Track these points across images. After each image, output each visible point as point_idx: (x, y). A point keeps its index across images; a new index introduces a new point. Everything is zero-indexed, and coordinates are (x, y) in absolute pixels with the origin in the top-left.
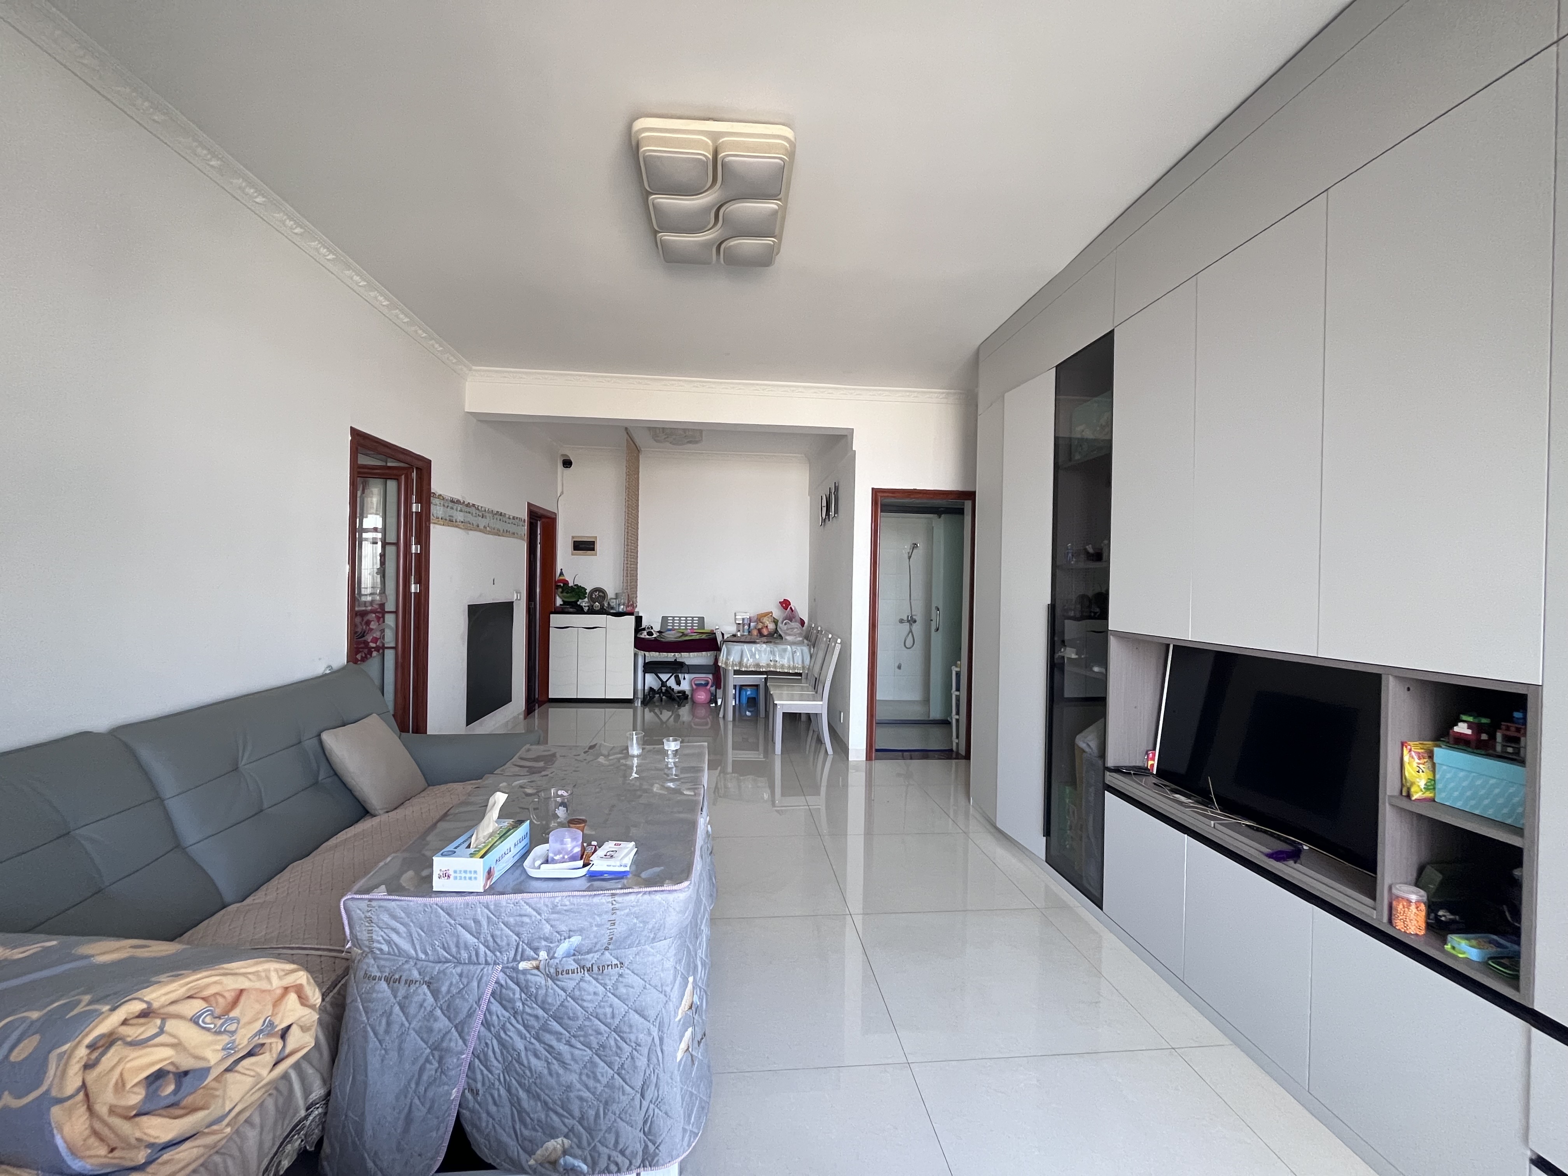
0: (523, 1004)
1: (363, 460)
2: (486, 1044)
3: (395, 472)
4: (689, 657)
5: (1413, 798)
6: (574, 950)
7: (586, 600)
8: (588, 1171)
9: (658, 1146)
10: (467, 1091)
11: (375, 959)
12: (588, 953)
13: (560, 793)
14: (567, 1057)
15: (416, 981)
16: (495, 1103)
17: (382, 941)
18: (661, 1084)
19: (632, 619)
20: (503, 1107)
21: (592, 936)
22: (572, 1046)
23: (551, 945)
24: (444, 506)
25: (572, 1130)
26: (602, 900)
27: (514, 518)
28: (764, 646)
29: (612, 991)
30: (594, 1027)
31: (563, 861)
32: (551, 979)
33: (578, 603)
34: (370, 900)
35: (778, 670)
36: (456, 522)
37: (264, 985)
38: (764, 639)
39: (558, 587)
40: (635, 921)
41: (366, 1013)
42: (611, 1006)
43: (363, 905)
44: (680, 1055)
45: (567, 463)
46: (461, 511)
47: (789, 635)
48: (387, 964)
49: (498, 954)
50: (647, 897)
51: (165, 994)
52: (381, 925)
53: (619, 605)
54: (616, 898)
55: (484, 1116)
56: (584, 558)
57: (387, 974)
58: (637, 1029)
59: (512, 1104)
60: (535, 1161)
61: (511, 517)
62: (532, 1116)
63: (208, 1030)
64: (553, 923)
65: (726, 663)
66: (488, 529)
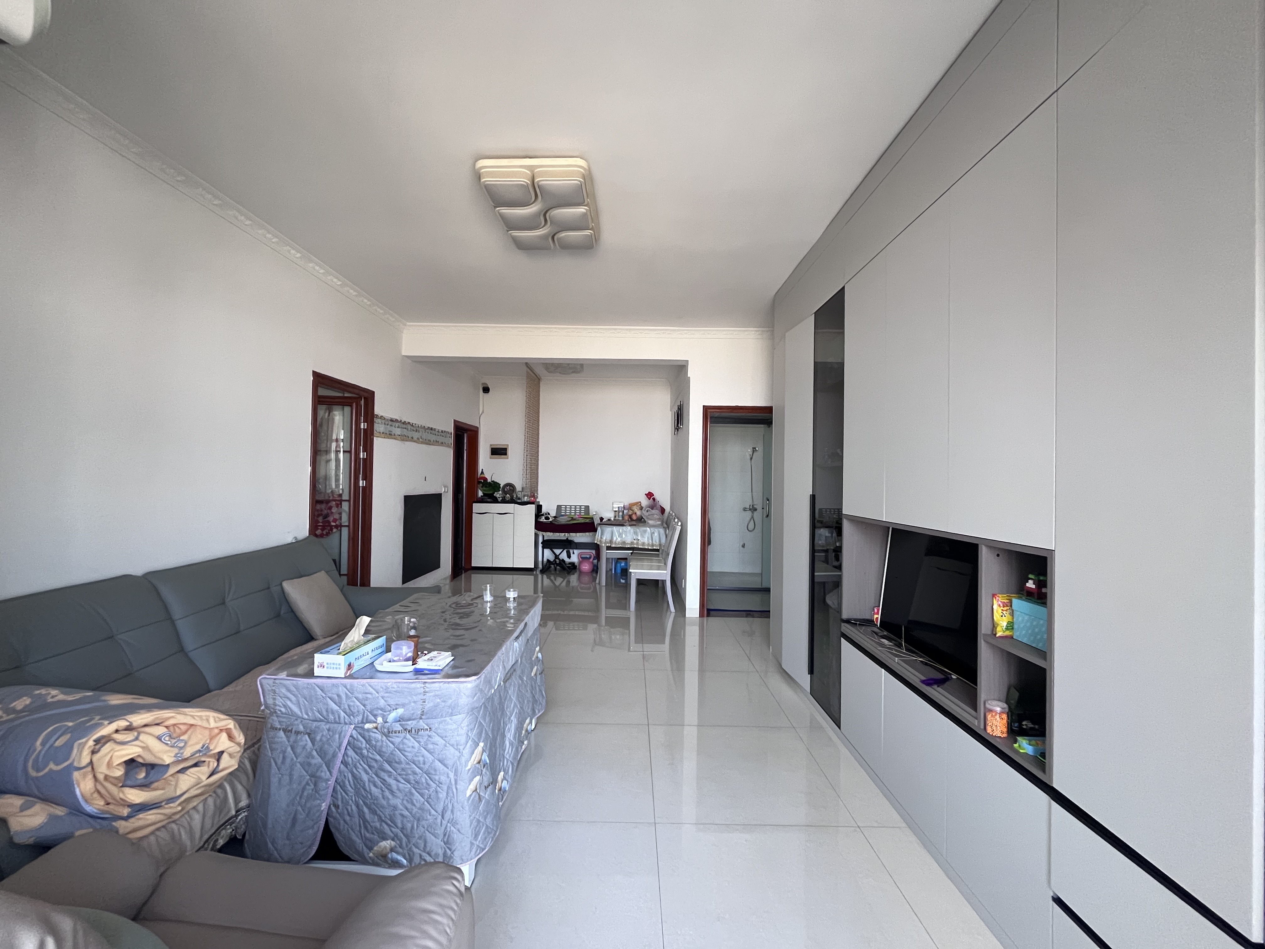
0: (368, 751)
1: (322, 392)
2: (345, 776)
3: (349, 401)
4: (576, 536)
5: (997, 636)
6: (399, 718)
7: (500, 492)
8: (407, 865)
9: (453, 852)
10: (332, 806)
11: (277, 716)
12: (409, 720)
13: (412, 620)
14: (394, 788)
15: (301, 732)
16: (349, 815)
17: (282, 706)
18: (455, 811)
19: (532, 508)
20: (354, 817)
21: (411, 708)
22: (398, 781)
23: (385, 713)
24: (385, 424)
25: (396, 835)
26: (418, 685)
27: (442, 432)
28: (629, 528)
29: (424, 746)
30: (412, 769)
31: (399, 661)
32: (385, 736)
33: (494, 495)
34: (275, 679)
35: (640, 547)
36: (394, 435)
37: (205, 724)
38: (634, 523)
39: (479, 482)
40: (439, 700)
41: (271, 751)
42: (423, 756)
43: (271, 682)
44: (468, 793)
45: (486, 390)
46: (398, 427)
47: (651, 520)
48: (284, 720)
49: (352, 717)
50: (446, 685)
51: (141, 719)
52: (281, 695)
53: (524, 496)
54: (427, 685)
55: (342, 822)
56: (499, 461)
57: (284, 727)
58: (440, 773)
59: (360, 817)
60: (373, 854)
61: (440, 431)
62: (371, 824)
63: (167, 744)
64: (386, 699)
65: (600, 541)
66: (421, 440)
